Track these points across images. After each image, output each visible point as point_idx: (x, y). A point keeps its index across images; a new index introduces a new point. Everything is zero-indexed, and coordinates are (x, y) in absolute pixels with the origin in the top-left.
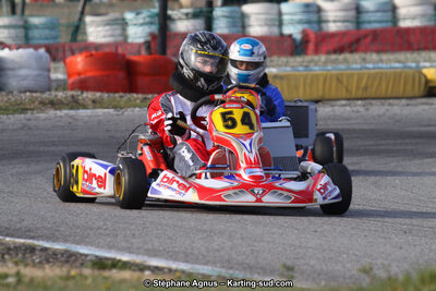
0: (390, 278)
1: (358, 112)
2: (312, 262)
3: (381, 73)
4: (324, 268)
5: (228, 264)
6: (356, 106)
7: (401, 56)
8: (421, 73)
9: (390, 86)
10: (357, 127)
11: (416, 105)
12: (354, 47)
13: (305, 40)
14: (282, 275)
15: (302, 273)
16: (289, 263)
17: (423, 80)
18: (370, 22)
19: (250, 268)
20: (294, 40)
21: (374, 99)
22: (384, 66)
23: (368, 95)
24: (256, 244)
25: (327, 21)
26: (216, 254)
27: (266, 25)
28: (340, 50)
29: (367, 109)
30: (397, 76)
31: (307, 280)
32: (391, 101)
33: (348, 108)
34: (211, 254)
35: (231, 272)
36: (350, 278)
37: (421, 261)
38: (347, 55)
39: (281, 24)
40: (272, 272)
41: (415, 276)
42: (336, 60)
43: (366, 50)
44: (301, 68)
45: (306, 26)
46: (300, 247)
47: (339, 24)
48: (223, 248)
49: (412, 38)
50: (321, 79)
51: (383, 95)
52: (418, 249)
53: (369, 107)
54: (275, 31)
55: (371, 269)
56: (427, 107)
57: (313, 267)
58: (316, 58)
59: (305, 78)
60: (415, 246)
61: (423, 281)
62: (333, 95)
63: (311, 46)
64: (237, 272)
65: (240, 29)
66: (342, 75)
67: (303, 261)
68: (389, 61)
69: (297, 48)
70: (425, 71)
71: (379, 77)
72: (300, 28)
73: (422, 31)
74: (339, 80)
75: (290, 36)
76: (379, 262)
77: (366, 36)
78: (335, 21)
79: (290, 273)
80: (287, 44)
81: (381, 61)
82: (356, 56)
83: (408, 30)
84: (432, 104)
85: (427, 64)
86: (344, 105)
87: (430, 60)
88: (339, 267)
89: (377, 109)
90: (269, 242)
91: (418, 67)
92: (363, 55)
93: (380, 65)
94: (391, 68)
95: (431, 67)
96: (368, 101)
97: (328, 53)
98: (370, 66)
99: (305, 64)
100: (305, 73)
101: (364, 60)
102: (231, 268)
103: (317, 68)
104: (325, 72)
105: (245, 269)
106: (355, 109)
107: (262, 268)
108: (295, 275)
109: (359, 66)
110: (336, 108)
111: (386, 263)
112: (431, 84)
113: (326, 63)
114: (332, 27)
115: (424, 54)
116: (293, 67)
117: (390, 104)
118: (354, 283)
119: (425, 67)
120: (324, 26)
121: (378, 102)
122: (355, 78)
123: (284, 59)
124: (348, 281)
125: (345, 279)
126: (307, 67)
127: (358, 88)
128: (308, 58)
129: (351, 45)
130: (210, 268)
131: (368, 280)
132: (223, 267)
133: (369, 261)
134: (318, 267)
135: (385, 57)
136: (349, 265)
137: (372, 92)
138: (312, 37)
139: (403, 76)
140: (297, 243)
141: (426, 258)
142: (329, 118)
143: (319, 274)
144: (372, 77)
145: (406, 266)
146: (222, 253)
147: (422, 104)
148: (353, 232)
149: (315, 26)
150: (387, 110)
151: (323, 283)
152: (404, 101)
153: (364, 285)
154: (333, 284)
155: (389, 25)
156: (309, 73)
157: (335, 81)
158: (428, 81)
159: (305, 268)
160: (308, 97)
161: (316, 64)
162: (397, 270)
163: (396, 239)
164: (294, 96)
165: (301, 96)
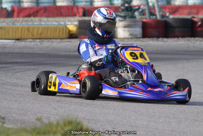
0: (49, 123)
1: (37, 45)
2: (14, 115)
3: (48, 27)
4: (20, 118)
6: (36, 42)
7: (57, 19)
8: (66, 27)
9: (52, 33)
10: (36, 52)
11: (64, 42)
12: (36, 14)
13: (13, 11)
15: (9, 120)
16: (3, 116)
17: (67, 31)
18: (43, 3)
20: (7, 11)
21: (45, 39)
22: (49, 23)
23: (42, 37)
25: (23, 2)
28: (29, 16)
29: (41, 44)
30: (55, 28)
31: (11, 124)
32: (53, 40)
33: (33, 43)
37: (64, 115)
38: (32, 18)
39: (1, 3)
41: (61, 123)
42: (27, 20)
43: (41, 16)
44: (11, 24)
45: (13, 4)
46: (9, 108)
47: (29, 4)
49: (63, 11)
50: (20, 29)
51: (49, 37)
53: (42, 42)
55: (41, 118)
56: (69, 43)
57: (14, 117)
58: (18, 19)
59: (13, 28)
60: (62, 108)
61: (65, 125)
62: (26, 37)
63: (16, 14)
66: (30, 27)
67: (9, 115)
68: (52, 21)
69: (9, 14)
70: (68, 26)
71: (47, 29)
72: (10, 5)
73: (67, 7)
74: (28, 30)
75: (6, 9)
76: (46, 115)
77: (41, 9)
78: (26, 2)
79: (3, 120)
80: (4, 12)
81: (48, 21)
82: (37, 19)
83: (61, 7)
84: (72, 42)
85: (70, 23)
86: (30, 42)
88: (27, 118)
89: (46, 44)
91: (65, 24)
92: (40, 18)
93: (48, 23)
94: (52, 25)
95: (71, 24)
96: (42, 40)
97: (23, 17)
98: (43, 23)
99: (12, 22)
100: (12, 26)
101: (40, 21)
103: (18, 24)
104: (21, 26)
106: (36, 43)
108: (6, 121)
109: (38, 23)
110: (27, 43)
111: (48, 116)
112: (71, 33)
113: (22, 21)
114: (26, 5)
115: (68, 18)
116: (7, 23)
117: (52, 42)
118: (33, 125)
119: (69, 25)
120: (22, 4)
121: (46, 40)
122: (36, 29)
123: (3, 19)
124: (31, 124)
125: (29, 123)
127: (37, 33)
128: (14, 19)
129: (34, 13)
131: (40, 124)
133: (41, 115)
134: (17, 118)
135: (50, 19)
136: (31, 117)
137: (44, 36)
138: (16, 9)
139: (58, 28)
140: (7, 106)
141: (67, 114)
142: (24, 48)
144: (44, 29)
145: (58, 117)
147: (67, 42)
148: (33, 101)
149: (18, 5)
150: (51, 44)
151: (19, 125)
152: (58, 40)
153: (38, 126)
154: (23, 126)
155: (52, 4)
156: (14, 26)
157: (26, 30)
158: (69, 31)
159: (10, 118)
160: (14, 37)
161: (18, 22)
162: (53, 120)
163: (53, 105)
164: (8, 37)
165: (11, 37)
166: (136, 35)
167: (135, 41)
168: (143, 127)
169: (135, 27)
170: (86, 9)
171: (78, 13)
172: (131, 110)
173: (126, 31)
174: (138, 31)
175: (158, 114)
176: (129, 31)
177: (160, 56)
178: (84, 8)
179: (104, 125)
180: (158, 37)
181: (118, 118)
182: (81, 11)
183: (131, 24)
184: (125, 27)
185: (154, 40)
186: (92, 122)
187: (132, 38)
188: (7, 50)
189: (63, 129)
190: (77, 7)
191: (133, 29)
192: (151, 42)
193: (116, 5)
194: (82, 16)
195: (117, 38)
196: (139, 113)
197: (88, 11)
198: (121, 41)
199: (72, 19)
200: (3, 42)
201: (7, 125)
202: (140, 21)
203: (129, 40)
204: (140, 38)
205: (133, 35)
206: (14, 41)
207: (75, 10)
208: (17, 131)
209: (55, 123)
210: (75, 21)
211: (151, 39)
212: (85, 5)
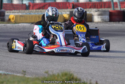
0: (53, 75)
2: (31, 70)
4: (34, 71)
5: (7, 70)
8: (62, 15)
12: (44, 7)
13: (29, 5)
14: (22, 74)
15: (28, 73)
16: (24, 70)
17: (63, 17)
18: (48, 1)
19: (13, 72)
24: (15, 64)
26: (3, 67)
27: (18, 1)
28: (39, 8)
31: (29, 75)
34: (2, 67)
35: (8, 72)
36: (42, 74)
37: (62, 70)
38: (41, 10)
39: (22, 1)
40: (19, 73)
41: (60, 74)
42: (38, 11)
44: (28, 14)
45: (30, 1)
47: (39, 1)
48: (5, 66)
49: (60, 5)
50: (34, 17)
52: (61, 66)
54: (21, 2)
55: (48, 72)
57: (31, 71)
58: (32, 11)
59: (29, 16)
61: (63, 76)
63: (31, 7)
64: (9, 73)
65: (11, 2)
66: (40, 16)
67: (28, 70)
69: (27, 8)
70: (64, 15)
72: (28, 2)
73: (63, 3)
75: (25, 4)
76: (50, 70)
77: (47, 4)
79: (25, 73)
80: (24, 6)
82: (44, 10)
83: (59, 3)
85: (64, 13)
87: (65, 12)
88: (39, 71)
90: (18, 64)
91: (61, 14)
95: (65, 14)
97: (36, 9)
99: (29, 12)
100: (29, 15)
102: (7, 71)
103: (33, 14)
104: (35, 15)
105: (11, 72)
107: (16, 71)
108: (26, 73)
111: (52, 70)
112: (66, 19)
113: (35, 12)
114: (37, 2)
115: (64, 10)
116: (26, 13)
118: (43, 76)
120: (35, 1)
123: (23, 11)
124: (41, 75)
126: (30, 13)
128: (30, 11)
129: (42, 7)
130: (1, 71)
131: (47, 75)
132: (5, 71)
133: (47, 69)
134: (33, 71)
136: (42, 71)
138: (31, 5)
140: (27, 64)
143: (33, 73)
145: (58, 71)
146: (5, 67)
148: (43, 61)
149: (32, 1)
151: (34, 76)
153: (46, 77)
154: (37, 76)
155: (53, 1)
156: (30, 15)
157: (38, 17)
158: (64, 18)
159: (29, 71)
160: (30, 22)
161: (32, 12)
162: (55, 72)
163: (55, 63)
164: (26, 22)
165: (28, 22)
166: (106, 20)
167: (105, 24)
168: (111, 77)
169: (105, 15)
170: (74, 4)
171: (70, 6)
172: (103, 67)
173: (99, 18)
174: (107, 17)
175: (120, 69)
176: (101, 18)
177: (120, 33)
178: (73, 4)
179: (87, 76)
180: (119, 21)
181: (95, 71)
182: (71, 5)
183: (103, 13)
184: (99, 15)
185: (117, 23)
186: (79, 74)
187: (103, 22)
188: (26, 30)
189: (61, 78)
190: (69, 3)
191: (104, 16)
192: (115, 24)
193: (93, 2)
194: (72, 9)
195: (94, 22)
196: (108, 68)
197: (76, 5)
198: (96, 23)
199: (66, 10)
200: (24, 25)
201: (27, 76)
202: (108, 11)
203: (101, 23)
204: (108, 22)
205: (103, 20)
206: (30, 24)
207: (68, 5)
208: (33, 80)
209: (56, 74)
210: (67, 12)
211: (115, 22)
212: (73, 2)
